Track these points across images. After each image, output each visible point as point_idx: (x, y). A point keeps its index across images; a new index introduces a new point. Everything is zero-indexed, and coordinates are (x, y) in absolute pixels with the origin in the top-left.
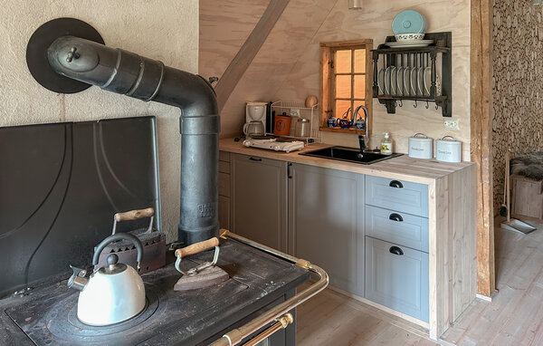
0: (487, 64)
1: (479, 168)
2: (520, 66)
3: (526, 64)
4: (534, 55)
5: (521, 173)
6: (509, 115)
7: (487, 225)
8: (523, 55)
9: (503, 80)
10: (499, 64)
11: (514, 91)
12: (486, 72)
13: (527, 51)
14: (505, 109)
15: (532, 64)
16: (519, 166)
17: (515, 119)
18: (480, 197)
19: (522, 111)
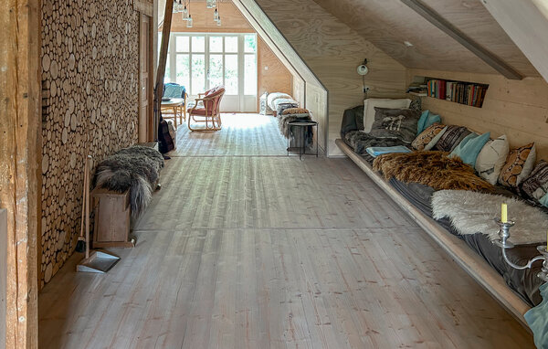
0: (25, 27)
1: (11, 218)
2: (110, 40)
3: (118, 38)
4: (128, 28)
5: (106, 185)
6: (95, 105)
7: (23, 319)
8: (114, 27)
9: (87, 59)
10: (81, 36)
11: (102, 72)
12: (24, 41)
13: (119, 22)
14: (90, 98)
15: (126, 39)
16: (106, 175)
17: (104, 110)
18: (12, 271)
19: (113, 98)
